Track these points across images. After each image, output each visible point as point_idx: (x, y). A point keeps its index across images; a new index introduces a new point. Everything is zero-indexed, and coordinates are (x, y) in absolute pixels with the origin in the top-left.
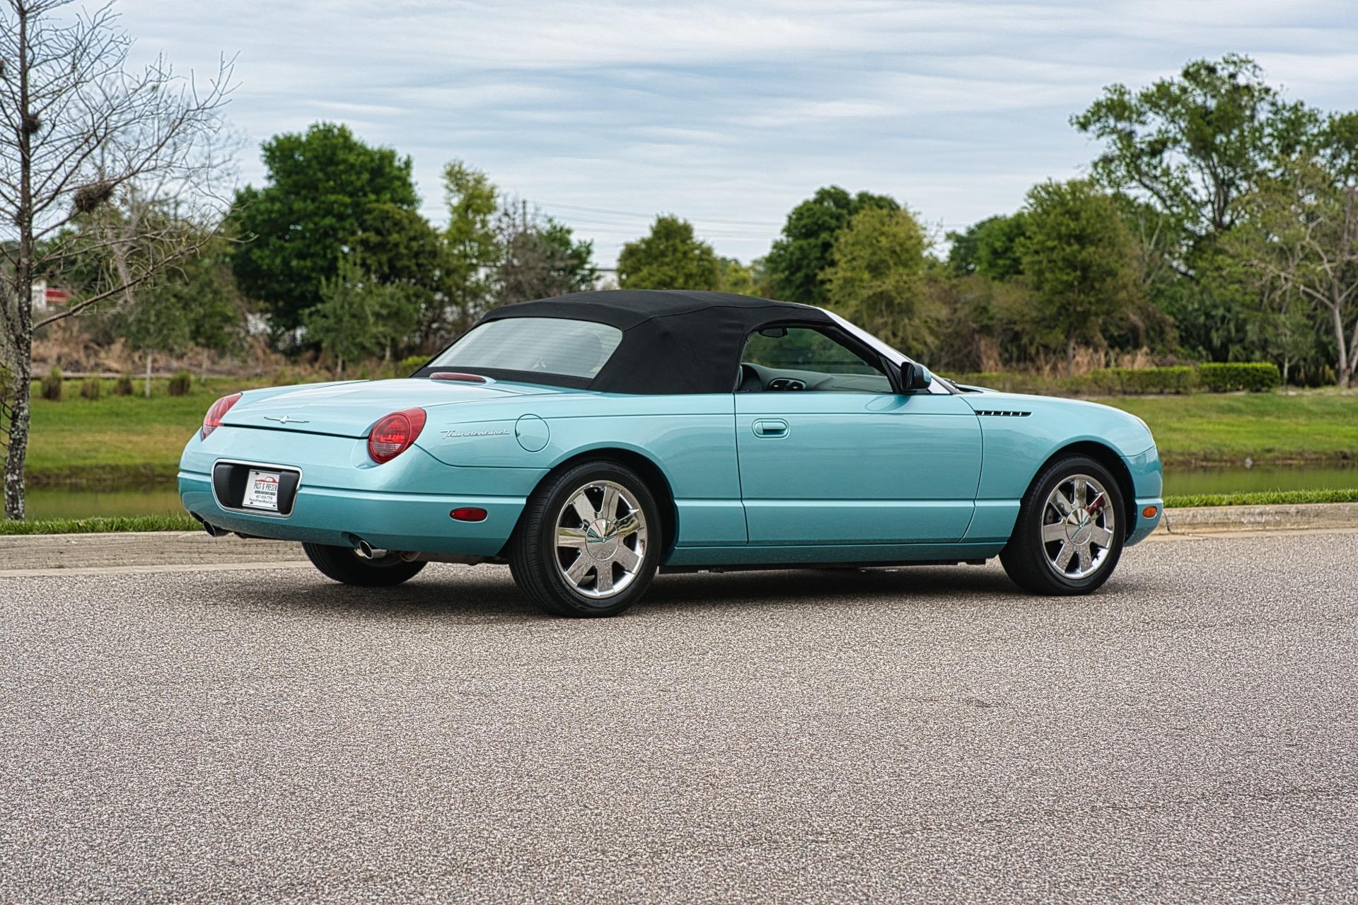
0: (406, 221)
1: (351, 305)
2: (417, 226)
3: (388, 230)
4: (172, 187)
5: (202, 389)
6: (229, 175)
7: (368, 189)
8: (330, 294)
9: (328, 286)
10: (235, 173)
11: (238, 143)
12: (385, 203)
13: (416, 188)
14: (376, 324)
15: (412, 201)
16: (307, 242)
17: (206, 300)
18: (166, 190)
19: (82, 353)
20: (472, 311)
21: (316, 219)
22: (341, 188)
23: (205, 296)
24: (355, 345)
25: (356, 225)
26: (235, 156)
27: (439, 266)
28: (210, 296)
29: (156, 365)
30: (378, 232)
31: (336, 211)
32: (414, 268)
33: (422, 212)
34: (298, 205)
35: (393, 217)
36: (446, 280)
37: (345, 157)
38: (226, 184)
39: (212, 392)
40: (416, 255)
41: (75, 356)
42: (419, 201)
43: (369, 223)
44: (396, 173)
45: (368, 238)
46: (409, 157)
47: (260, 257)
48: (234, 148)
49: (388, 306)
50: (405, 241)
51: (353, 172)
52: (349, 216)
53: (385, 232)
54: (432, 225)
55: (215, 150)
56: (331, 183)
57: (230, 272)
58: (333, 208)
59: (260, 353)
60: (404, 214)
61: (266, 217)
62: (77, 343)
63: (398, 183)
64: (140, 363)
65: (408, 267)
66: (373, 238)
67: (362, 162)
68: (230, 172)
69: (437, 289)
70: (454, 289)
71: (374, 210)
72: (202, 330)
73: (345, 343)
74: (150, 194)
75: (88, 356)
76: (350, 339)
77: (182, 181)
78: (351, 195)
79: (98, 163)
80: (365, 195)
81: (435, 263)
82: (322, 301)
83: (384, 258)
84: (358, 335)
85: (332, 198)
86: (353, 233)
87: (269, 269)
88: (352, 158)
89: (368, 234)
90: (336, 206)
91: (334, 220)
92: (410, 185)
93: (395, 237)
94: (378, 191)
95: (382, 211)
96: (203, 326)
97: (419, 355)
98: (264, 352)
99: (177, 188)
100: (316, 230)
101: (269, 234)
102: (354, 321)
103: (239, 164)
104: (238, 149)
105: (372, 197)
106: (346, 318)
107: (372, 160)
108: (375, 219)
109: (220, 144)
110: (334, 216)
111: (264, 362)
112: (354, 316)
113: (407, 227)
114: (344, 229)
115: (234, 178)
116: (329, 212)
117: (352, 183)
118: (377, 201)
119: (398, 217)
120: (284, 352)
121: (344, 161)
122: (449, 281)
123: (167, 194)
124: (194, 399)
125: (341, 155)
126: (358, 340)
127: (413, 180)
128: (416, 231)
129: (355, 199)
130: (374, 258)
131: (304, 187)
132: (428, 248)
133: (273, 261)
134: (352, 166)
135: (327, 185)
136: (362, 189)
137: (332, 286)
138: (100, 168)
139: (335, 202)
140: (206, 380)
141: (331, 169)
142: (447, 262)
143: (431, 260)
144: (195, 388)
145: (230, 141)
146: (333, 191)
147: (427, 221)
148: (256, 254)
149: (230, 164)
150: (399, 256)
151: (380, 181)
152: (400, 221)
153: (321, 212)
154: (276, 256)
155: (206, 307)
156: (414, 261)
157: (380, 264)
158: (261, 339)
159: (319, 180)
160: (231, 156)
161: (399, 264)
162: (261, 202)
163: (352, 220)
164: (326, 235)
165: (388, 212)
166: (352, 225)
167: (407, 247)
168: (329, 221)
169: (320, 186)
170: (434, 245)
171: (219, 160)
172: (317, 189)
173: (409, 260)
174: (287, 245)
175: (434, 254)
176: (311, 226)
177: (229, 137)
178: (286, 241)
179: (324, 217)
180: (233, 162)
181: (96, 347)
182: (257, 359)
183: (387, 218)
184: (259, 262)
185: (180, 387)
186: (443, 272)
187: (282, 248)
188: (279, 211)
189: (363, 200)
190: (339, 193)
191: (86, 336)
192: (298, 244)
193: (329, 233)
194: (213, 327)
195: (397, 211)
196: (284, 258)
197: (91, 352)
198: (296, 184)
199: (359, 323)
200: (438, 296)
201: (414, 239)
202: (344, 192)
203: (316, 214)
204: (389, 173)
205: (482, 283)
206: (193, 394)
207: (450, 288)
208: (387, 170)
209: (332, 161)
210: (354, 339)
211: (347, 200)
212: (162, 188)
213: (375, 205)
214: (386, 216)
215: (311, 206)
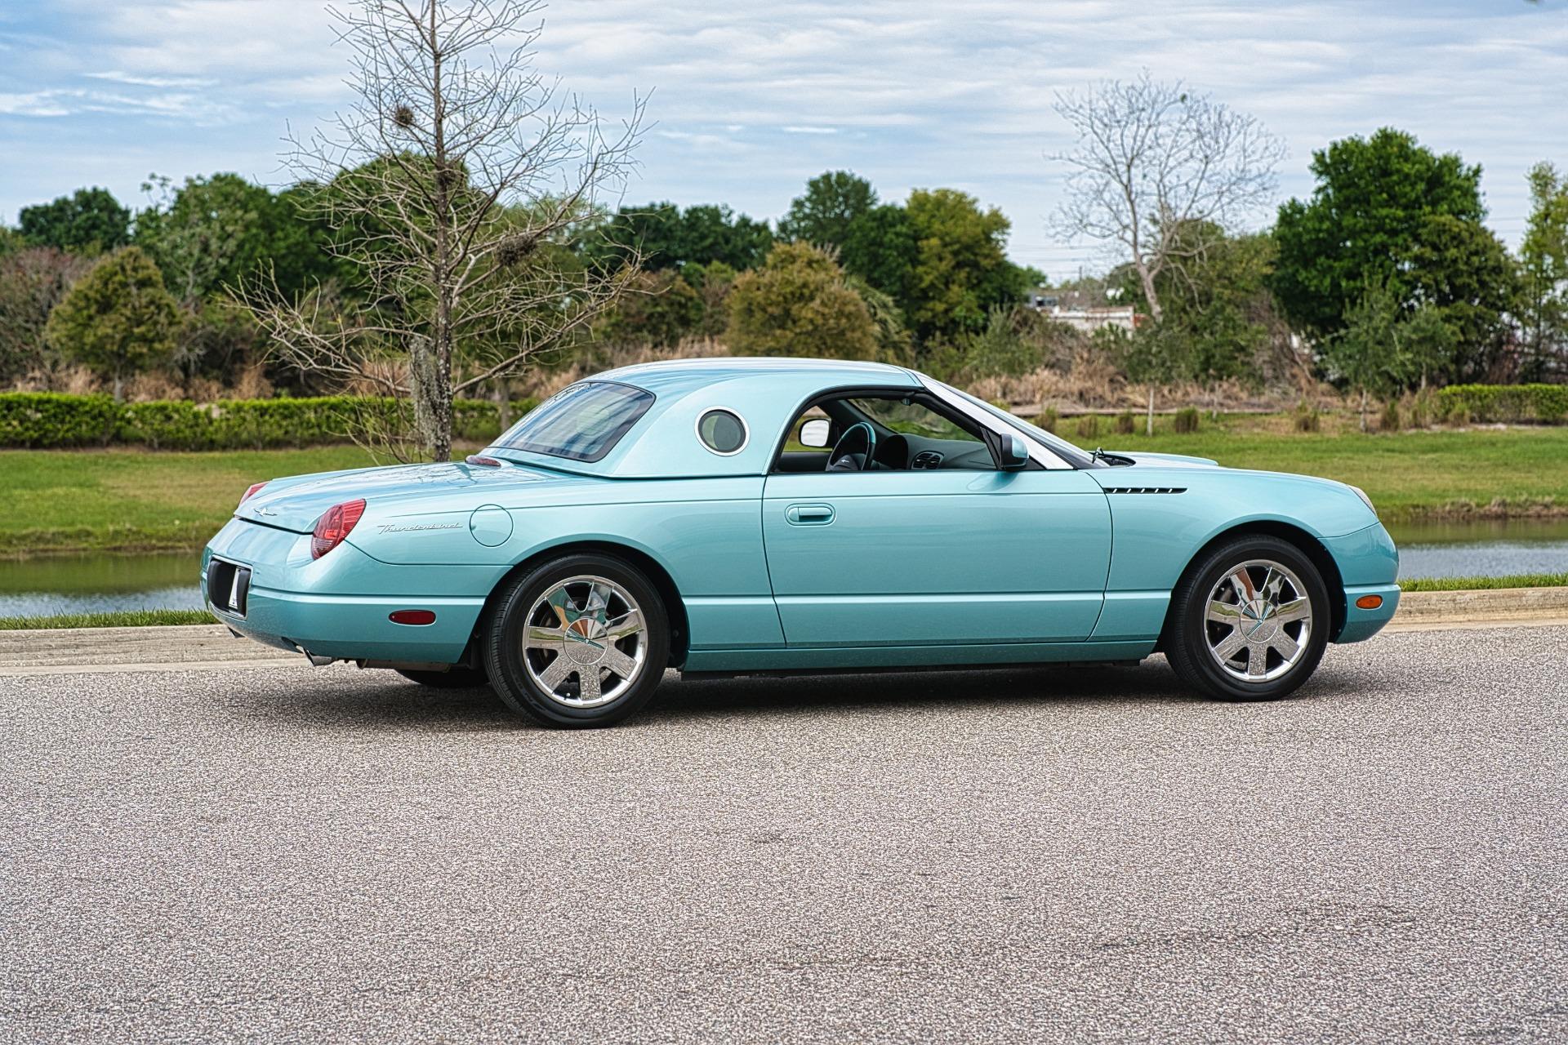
0: (1465, 234)
1: (1376, 330)
2: (1479, 239)
3: (1445, 245)
4: (1205, 204)
5: (1213, 425)
6: (1264, 189)
7: (1423, 200)
8: (1355, 319)
9: (1352, 309)
10: (1271, 187)
11: (1275, 155)
12: (1442, 214)
13: (1481, 199)
14: (1406, 349)
15: (1476, 212)
16: (1357, 260)
17: (1218, 328)
18: (1201, 208)
19: (1106, 387)
20: (1548, 332)
21: (1366, 236)
22: (1393, 200)
23: (1216, 324)
24: (1380, 374)
25: (1410, 239)
26: (1272, 169)
27: (1504, 282)
28: (1222, 323)
29: (1187, 399)
30: (1435, 247)
31: (1388, 227)
32: (1476, 285)
33: (1487, 223)
34: (1348, 221)
35: (1450, 230)
36: (1512, 297)
37: (1398, 166)
38: (1261, 200)
39: (1222, 428)
40: (1478, 270)
41: (1099, 390)
42: (1485, 213)
43: (1424, 237)
44: (1459, 182)
45: (1422, 254)
46: (1479, 166)
47: (1307, 278)
48: (1271, 160)
49: (1423, 330)
50: (1465, 258)
51: (1407, 183)
52: (1402, 231)
53: (1442, 247)
54: (1496, 237)
55: (1250, 163)
56: (1385, 196)
57: (1272, 294)
58: (1384, 223)
59: (1303, 382)
60: (1463, 225)
61: (1313, 237)
62: (1102, 377)
63: (1457, 193)
64: (1170, 397)
65: (1469, 285)
66: (1428, 253)
67: (1418, 171)
68: (1266, 186)
69: (1504, 309)
70: (1522, 308)
71: (1430, 223)
72: (1212, 361)
73: (1370, 372)
74: (1180, 214)
75: (1113, 391)
76: (1374, 368)
77: (1216, 197)
78: (1405, 208)
79: (1125, 180)
80: (1420, 208)
81: (1500, 280)
82: (1346, 327)
83: (1441, 276)
84: (1383, 364)
85: (1384, 212)
86: (1407, 249)
87: (1317, 290)
88: (1407, 168)
89: (1423, 250)
90: (1387, 221)
91: (1385, 237)
92: (1475, 195)
93: (1452, 252)
94: (1434, 203)
95: (1438, 224)
96: (1213, 356)
97: (1483, 383)
98: (1309, 382)
99: (1210, 206)
100: (1366, 248)
101: (1318, 254)
102: (1380, 348)
103: (1275, 177)
104: (1276, 161)
105: (1428, 209)
106: (1370, 344)
107: (1429, 169)
108: (1430, 233)
109: (1257, 156)
110: (1386, 233)
111: (1308, 393)
112: (1380, 343)
113: (1468, 241)
114: (1396, 245)
115: (1269, 193)
116: (1380, 228)
117: (1405, 195)
118: (1433, 213)
119: (1456, 230)
120: (1333, 383)
121: (1398, 171)
122: (1516, 300)
123: (1201, 212)
124: (1200, 436)
125: (1395, 164)
126: (1383, 368)
127: (1480, 189)
128: (1477, 245)
129: (1409, 212)
130: (1429, 276)
131: (1356, 200)
132: (1491, 263)
133: (1321, 282)
134: (1407, 176)
135: (1379, 198)
136: (1418, 198)
137: (1357, 309)
138: (1126, 187)
139: (1387, 216)
140: (1218, 415)
141: (1383, 181)
142: (1514, 278)
143: (1493, 275)
144: (1203, 423)
145: (1268, 153)
146: (1386, 204)
147: (1493, 233)
148: (1302, 275)
149: (1266, 179)
150: (1458, 273)
151: (1440, 191)
152: (1459, 234)
153: (1372, 229)
154: (1324, 277)
155: (1217, 336)
156: (1475, 277)
157: (1437, 282)
158: (1306, 367)
159: (1371, 192)
160: (1268, 169)
161: (1459, 282)
162: (1308, 219)
163: (1406, 235)
164: (1376, 253)
165: (1444, 225)
166: (1405, 240)
167: (1466, 263)
168: (1379, 238)
169: (1372, 198)
170: (1498, 260)
171: (1255, 172)
172: (1368, 202)
173: (1470, 275)
174: (1336, 264)
175: (1498, 270)
176: (1361, 243)
177: (1267, 148)
178: (1335, 260)
179: (1377, 231)
180: (1269, 174)
181: (1122, 379)
182: (1301, 389)
183: (1444, 231)
184: (1307, 283)
185: (1187, 423)
186: (1509, 289)
187: (1331, 268)
188: (1327, 231)
189: (1417, 212)
190: (1391, 207)
191: (1112, 369)
192: (1347, 263)
193: (1382, 249)
194: (1223, 357)
195: (1455, 222)
196: (1333, 278)
197: (1117, 385)
198: (1347, 199)
199: (1385, 350)
200: (1505, 317)
201: (1476, 253)
202: (1398, 205)
203: (1367, 231)
204: (1449, 182)
205: (1558, 300)
206: (1201, 431)
207: (1517, 306)
208: (1447, 178)
209: (1386, 173)
210: (1378, 367)
211: (1400, 213)
212: (1194, 206)
213: (1431, 217)
214: (1442, 230)
215: (1361, 223)
